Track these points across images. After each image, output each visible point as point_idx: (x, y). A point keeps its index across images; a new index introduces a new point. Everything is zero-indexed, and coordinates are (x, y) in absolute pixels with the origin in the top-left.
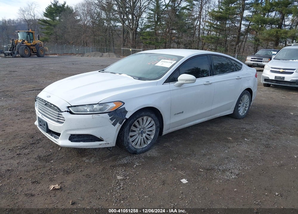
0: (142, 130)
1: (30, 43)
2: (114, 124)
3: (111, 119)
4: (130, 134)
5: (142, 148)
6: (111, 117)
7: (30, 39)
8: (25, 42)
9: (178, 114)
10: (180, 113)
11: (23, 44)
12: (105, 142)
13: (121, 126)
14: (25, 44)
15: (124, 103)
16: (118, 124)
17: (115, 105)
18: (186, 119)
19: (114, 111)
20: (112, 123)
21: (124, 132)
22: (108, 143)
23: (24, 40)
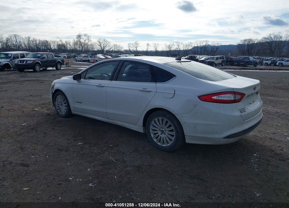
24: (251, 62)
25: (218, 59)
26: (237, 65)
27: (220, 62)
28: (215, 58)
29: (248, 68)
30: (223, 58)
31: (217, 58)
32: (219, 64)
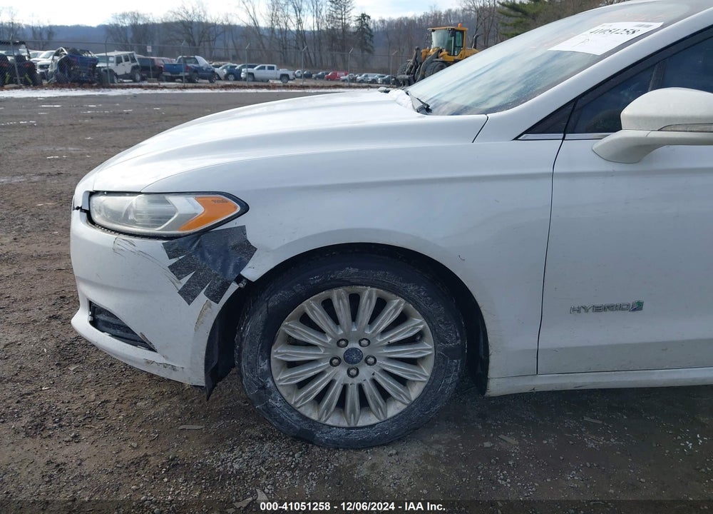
0: (354, 345)
1: (454, 55)
2: (188, 294)
3: (177, 270)
4: (274, 351)
5: (345, 424)
6: (174, 260)
7: (455, 46)
8: (442, 54)
9: (598, 309)
10: (619, 308)
11: (438, 58)
12: (163, 360)
13: (217, 308)
14: (441, 59)
15: (245, 208)
16: (202, 298)
17: (200, 210)
18: (665, 346)
19: (190, 234)
20: (180, 287)
21: (242, 339)
22: (174, 368)
23: (441, 48)
24: (200, 69)
25: (122, 62)
26: (172, 79)
27: (129, 71)
28: (111, 59)
29: (197, 85)
30: (133, 60)
31: (119, 60)
32: (126, 76)
